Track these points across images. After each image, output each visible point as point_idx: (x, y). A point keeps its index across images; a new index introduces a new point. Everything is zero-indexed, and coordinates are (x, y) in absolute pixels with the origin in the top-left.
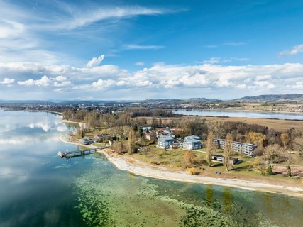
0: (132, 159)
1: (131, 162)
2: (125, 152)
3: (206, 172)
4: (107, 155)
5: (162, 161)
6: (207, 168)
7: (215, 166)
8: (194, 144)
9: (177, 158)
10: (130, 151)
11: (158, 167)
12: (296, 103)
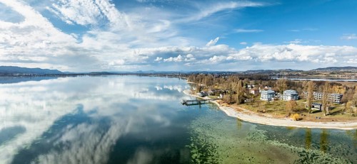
0: (240, 108)
1: (239, 110)
2: (233, 103)
3: (308, 118)
4: (218, 105)
5: (267, 109)
6: (308, 114)
7: (314, 112)
8: (293, 95)
9: (279, 108)
10: (238, 101)
11: (265, 114)
12: (351, 72)
